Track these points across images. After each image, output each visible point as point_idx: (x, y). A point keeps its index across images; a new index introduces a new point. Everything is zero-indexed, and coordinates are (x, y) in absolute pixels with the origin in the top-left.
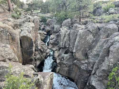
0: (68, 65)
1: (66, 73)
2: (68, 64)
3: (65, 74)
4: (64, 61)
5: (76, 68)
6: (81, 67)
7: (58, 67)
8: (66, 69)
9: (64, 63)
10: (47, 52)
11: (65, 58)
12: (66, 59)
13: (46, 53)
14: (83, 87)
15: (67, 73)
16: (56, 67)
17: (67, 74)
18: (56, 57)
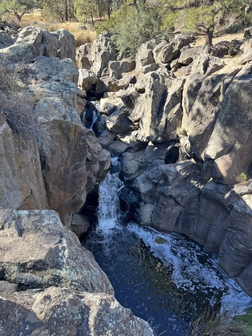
0: (182, 200)
1: (177, 222)
2: (183, 197)
3: (171, 225)
4: (170, 187)
5: (212, 207)
6: (236, 206)
7: (145, 204)
8: (174, 211)
9: (169, 194)
10: (101, 160)
11: (170, 178)
12: (174, 180)
13: (100, 162)
14: (242, 265)
15: (181, 222)
16: (138, 206)
17: (180, 226)
18: (133, 172)
